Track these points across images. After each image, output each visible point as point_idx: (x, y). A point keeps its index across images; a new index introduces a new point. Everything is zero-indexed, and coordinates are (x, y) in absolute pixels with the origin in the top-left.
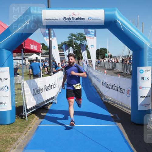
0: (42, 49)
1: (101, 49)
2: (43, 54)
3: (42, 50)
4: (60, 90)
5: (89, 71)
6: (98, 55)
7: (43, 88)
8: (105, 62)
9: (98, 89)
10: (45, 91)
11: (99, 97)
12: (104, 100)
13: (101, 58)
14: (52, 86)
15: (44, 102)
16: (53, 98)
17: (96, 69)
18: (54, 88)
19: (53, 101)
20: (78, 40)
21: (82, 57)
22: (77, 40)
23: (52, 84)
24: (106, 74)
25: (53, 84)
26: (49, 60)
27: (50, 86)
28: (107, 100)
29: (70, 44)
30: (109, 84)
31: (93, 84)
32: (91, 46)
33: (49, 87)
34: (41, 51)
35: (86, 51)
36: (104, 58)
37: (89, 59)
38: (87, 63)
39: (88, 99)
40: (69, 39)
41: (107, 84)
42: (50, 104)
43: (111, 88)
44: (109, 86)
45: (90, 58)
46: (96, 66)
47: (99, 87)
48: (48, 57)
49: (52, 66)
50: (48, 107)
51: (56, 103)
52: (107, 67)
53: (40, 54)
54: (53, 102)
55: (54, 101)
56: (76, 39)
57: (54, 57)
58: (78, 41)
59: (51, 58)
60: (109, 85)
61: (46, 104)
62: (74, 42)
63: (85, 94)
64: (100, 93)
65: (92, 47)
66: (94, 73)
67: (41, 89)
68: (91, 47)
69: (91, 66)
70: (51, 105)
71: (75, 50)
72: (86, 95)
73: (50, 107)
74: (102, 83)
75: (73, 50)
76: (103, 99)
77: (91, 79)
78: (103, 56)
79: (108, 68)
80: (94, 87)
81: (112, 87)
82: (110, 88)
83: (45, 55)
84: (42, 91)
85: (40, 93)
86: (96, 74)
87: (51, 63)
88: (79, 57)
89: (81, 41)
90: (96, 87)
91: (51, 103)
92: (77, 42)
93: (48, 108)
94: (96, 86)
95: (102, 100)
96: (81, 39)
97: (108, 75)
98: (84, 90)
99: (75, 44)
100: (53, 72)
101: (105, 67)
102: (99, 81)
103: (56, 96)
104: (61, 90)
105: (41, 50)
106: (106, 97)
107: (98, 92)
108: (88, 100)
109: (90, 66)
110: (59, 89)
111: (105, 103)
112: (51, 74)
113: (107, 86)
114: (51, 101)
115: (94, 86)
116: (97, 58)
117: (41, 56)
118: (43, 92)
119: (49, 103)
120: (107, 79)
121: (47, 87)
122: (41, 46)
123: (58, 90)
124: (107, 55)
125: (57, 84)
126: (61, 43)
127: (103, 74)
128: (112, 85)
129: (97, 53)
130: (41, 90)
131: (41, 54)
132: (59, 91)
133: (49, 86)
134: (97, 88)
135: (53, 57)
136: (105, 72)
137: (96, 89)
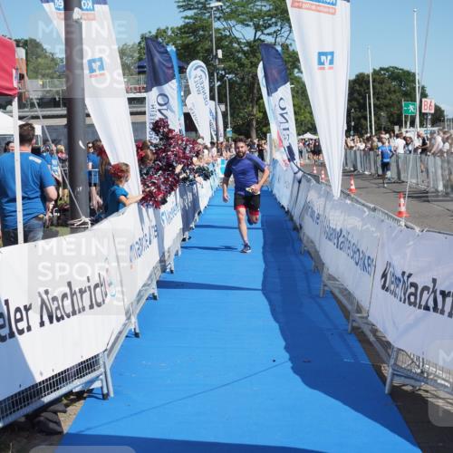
0: (25, 73)
1: (376, 73)
2: (32, 105)
3: (26, 77)
4: (129, 318)
5: (307, 207)
6: (362, 107)
7: (27, 309)
8: (401, 151)
9: (359, 310)
10: (42, 324)
11: (365, 360)
12: (394, 374)
13: (379, 130)
14: (86, 296)
15: (36, 391)
16: (88, 366)
17: (345, 193)
18: (99, 305)
19: (92, 382)
20: (243, 23)
21: (267, 124)
22: (232, 23)
23: (84, 285)
24: (403, 223)
25: (92, 284)
26: (64, 140)
27: (73, 294)
28: (409, 376)
29: (194, 44)
30: (422, 280)
31: (330, 283)
32: (320, 54)
33: (67, 303)
34: (15, 84)
35: (288, 85)
36: (396, 128)
37: (308, 136)
38: (291, 157)
39: (296, 370)
40: (190, 13)
41: (414, 285)
42: (73, 401)
43: (435, 309)
44: (425, 295)
45: (313, 130)
46: (346, 173)
47: (364, 303)
48: (64, 121)
49: (82, 177)
50: (61, 416)
51: (105, 397)
52: (412, 181)
53: (15, 103)
54: (90, 391)
55: (97, 385)
56: (227, 17)
57: (94, 119)
58: (239, 27)
59: (79, 130)
60: (426, 288)
61: (47, 399)
62: (218, 30)
63: (283, 343)
64: (372, 338)
65: (327, 65)
66: (337, 219)
67: (18, 310)
68: (321, 63)
69: (317, 178)
70: (80, 404)
71: (221, 78)
72: (287, 348)
73: (69, 421)
74: (384, 276)
75: (211, 81)
76: (387, 371)
77: (317, 252)
78: (390, 116)
79: (423, 187)
80: (335, 297)
81: (440, 299)
82: (427, 308)
83: (40, 112)
84: (22, 325)
85: (12, 335)
86: (349, 227)
87: (81, 158)
88: (249, 125)
89: (257, 28)
90: (345, 301)
91: (80, 396)
92: (238, 35)
93: (58, 423)
94: (349, 295)
95: (383, 379)
96: (260, 14)
97: (417, 229)
98: (276, 319)
99: (224, 41)
100: (92, 213)
101: (400, 181)
102: (365, 263)
103: (109, 351)
104: (139, 316)
105: (22, 77)
106: (404, 363)
107: (358, 332)
108: (297, 379)
109: (313, 173)
110: (127, 313)
111: (396, 392)
112: (77, 223)
113: (412, 294)
114: (76, 385)
115: (332, 293)
116: (355, 126)
117: (21, 118)
118: (29, 329)
119: (67, 395)
120: (408, 251)
121: (55, 299)
122: (21, 53)
123: (123, 318)
124: (411, 107)
125: (116, 279)
126: (139, 40)
127: (390, 222)
128: (439, 287)
129: (351, 98)
130: (17, 321)
131: (21, 106)
132: (125, 325)
133: (65, 296)
134: (349, 307)
135: (88, 121)
136: (403, 209)
137: (346, 313)
